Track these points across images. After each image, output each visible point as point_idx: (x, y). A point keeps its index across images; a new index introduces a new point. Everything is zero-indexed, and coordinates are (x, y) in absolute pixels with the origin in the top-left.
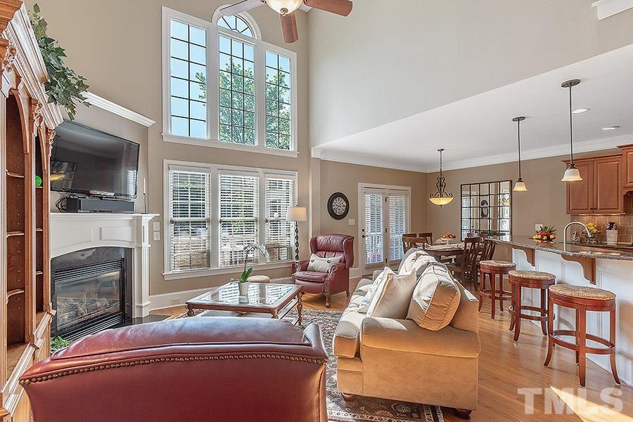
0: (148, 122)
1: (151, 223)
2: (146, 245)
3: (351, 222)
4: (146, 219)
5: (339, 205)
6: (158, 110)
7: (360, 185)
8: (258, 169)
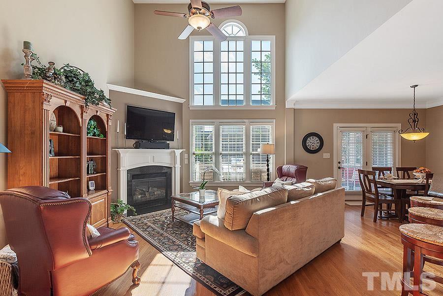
0: (182, 101)
1: (181, 154)
2: (178, 166)
3: (326, 155)
4: (178, 152)
5: (313, 143)
6: (187, 93)
7: (336, 125)
8: (245, 120)
